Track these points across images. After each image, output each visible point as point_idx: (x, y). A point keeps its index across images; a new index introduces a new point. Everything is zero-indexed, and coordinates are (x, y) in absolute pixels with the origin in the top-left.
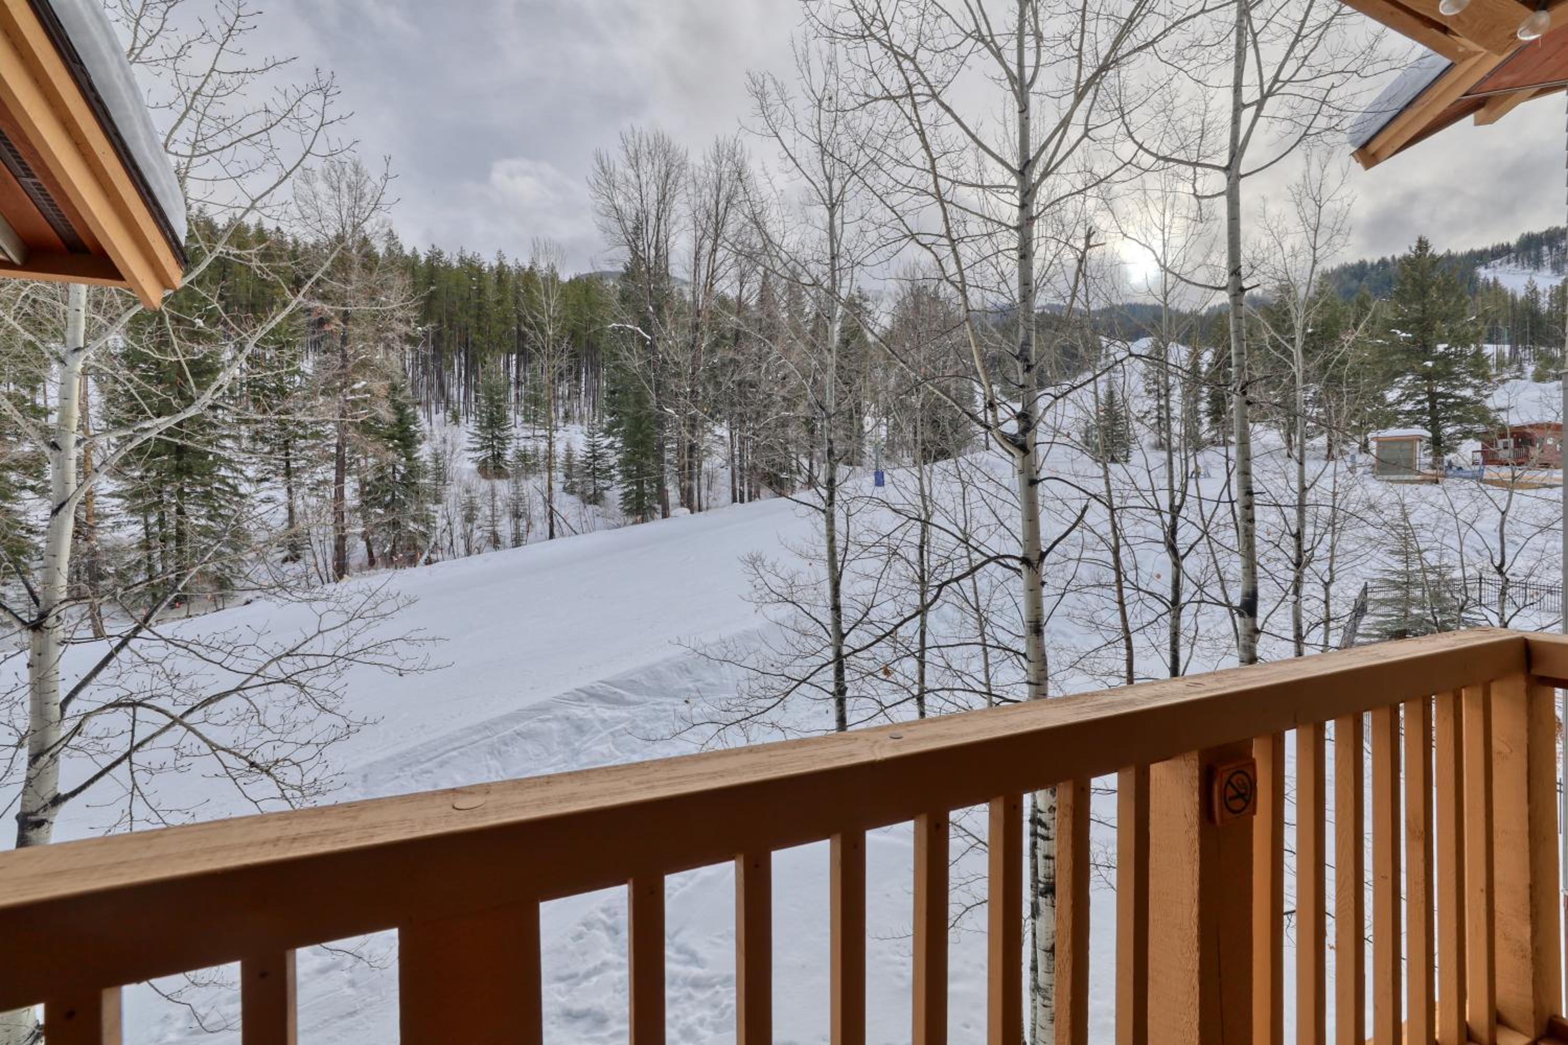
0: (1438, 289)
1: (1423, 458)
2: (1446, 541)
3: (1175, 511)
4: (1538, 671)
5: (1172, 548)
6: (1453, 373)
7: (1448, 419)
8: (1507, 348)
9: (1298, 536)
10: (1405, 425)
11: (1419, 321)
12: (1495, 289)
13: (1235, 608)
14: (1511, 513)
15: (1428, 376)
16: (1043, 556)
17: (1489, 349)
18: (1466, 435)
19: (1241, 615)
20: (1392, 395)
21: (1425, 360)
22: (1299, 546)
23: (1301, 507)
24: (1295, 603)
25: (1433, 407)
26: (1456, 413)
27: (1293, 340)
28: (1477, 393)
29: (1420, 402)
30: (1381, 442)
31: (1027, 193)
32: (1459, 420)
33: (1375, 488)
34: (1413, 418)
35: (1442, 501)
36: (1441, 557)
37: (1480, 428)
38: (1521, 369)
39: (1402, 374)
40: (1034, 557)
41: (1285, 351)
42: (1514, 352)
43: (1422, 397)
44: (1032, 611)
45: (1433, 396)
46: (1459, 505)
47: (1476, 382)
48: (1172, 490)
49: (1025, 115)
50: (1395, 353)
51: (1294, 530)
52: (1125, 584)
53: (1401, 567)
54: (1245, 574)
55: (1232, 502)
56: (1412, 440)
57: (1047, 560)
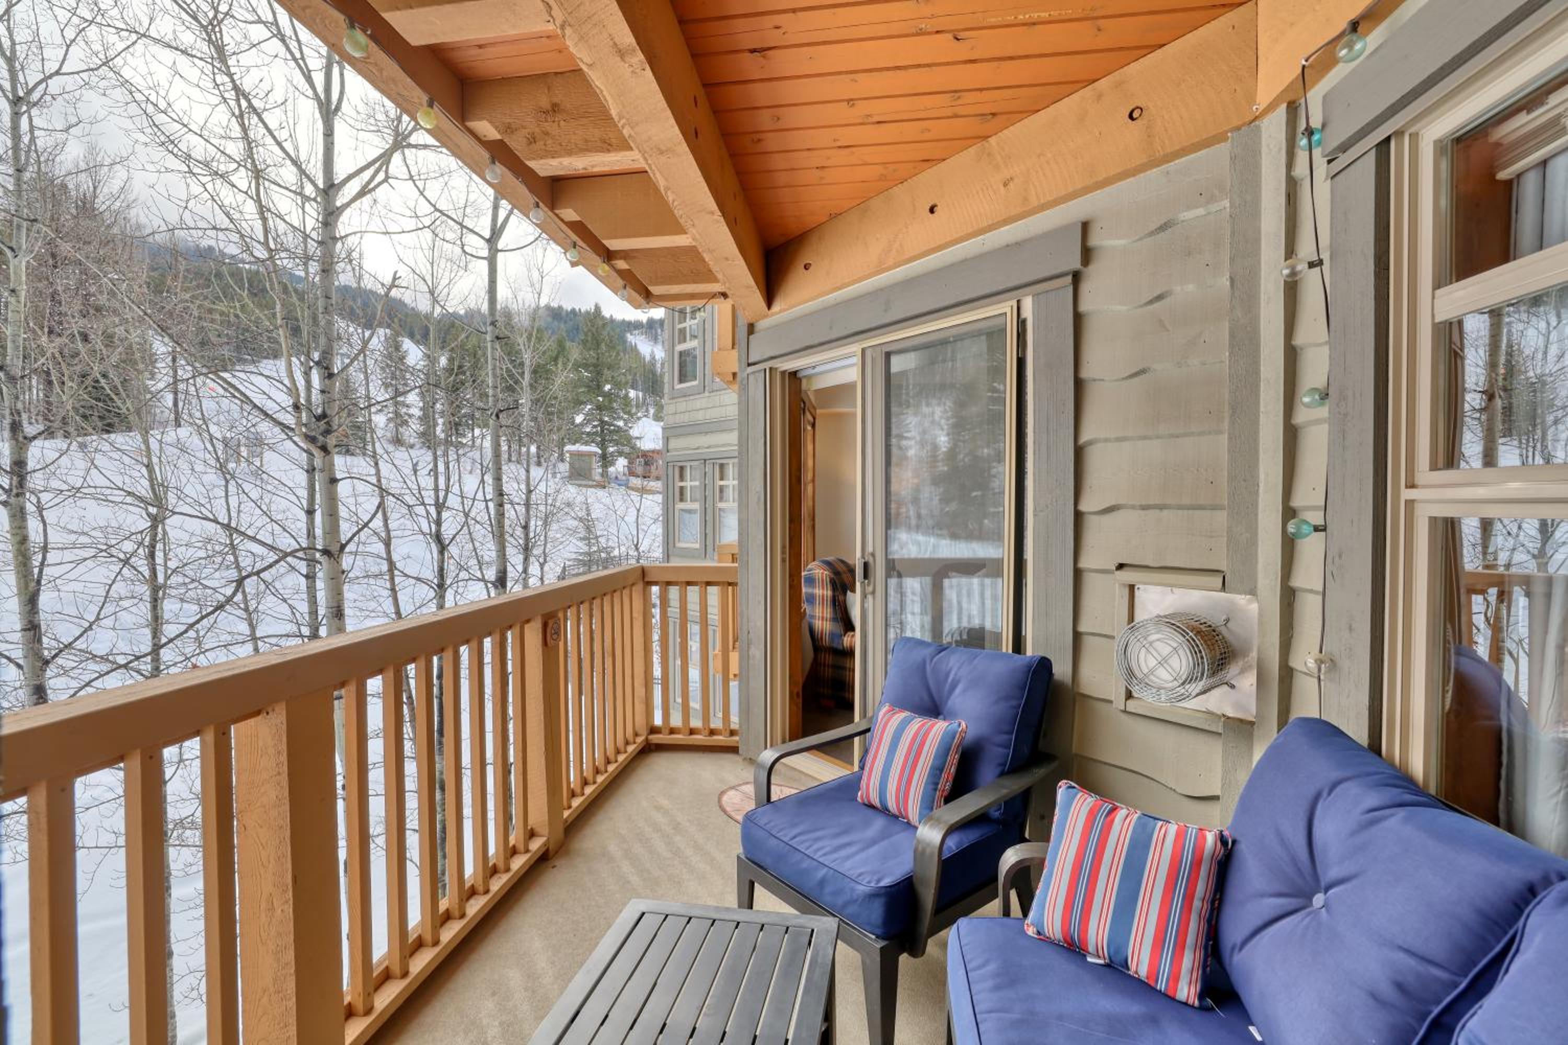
0: (606, 344)
1: (597, 471)
2: (610, 530)
3: (440, 506)
4: (646, 579)
5: (438, 538)
6: (613, 408)
7: (610, 441)
8: (641, 394)
9: (526, 527)
10: (586, 443)
11: (595, 366)
12: (634, 349)
13: (491, 583)
14: (641, 511)
15: (599, 408)
16: (343, 547)
17: (632, 394)
18: (621, 454)
19: (496, 587)
20: (579, 419)
21: (598, 396)
22: (527, 535)
23: (527, 505)
24: (524, 579)
25: (602, 431)
26: (615, 437)
27: (523, 373)
28: (626, 424)
29: (595, 426)
30: (572, 454)
31: (331, 214)
32: (617, 443)
33: (571, 492)
34: (590, 438)
35: (607, 501)
36: (608, 540)
37: (627, 449)
38: (647, 411)
39: (585, 403)
40: (334, 548)
41: (517, 382)
42: (644, 399)
43: (596, 423)
44: (333, 598)
45: (602, 423)
46: (617, 504)
47: (626, 416)
48: (436, 489)
49: (330, 139)
50: (581, 386)
51: (523, 524)
52: (396, 572)
53: (586, 549)
54: (498, 556)
55: (486, 501)
56: (590, 455)
57: (347, 549)
